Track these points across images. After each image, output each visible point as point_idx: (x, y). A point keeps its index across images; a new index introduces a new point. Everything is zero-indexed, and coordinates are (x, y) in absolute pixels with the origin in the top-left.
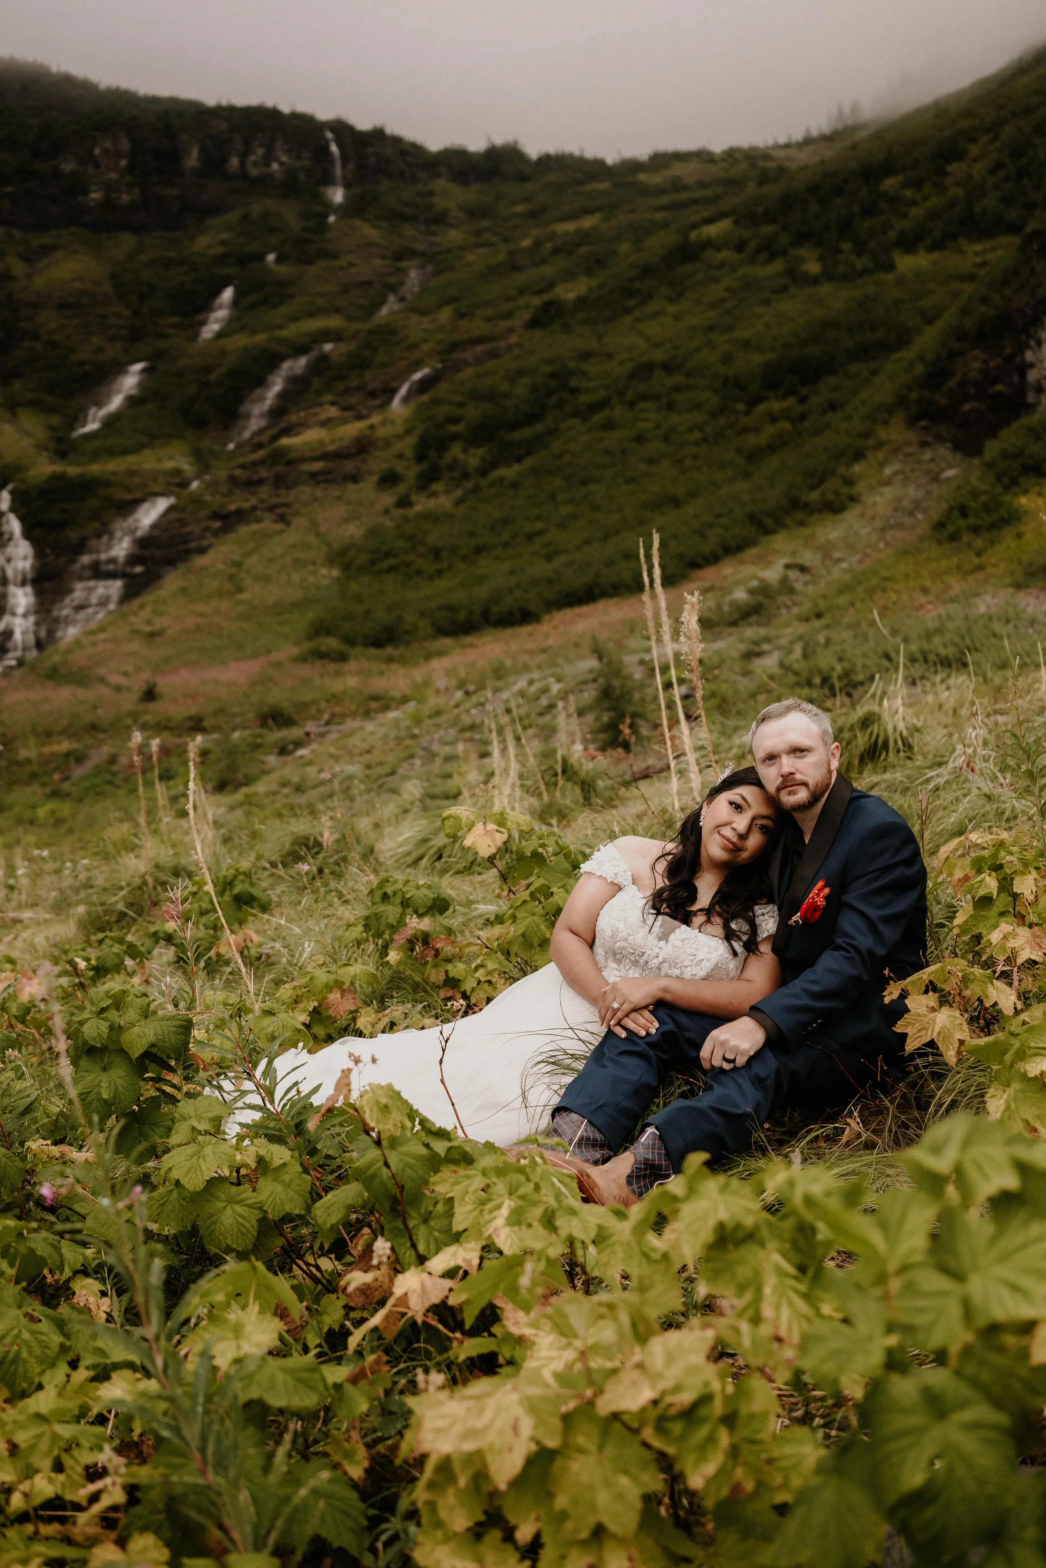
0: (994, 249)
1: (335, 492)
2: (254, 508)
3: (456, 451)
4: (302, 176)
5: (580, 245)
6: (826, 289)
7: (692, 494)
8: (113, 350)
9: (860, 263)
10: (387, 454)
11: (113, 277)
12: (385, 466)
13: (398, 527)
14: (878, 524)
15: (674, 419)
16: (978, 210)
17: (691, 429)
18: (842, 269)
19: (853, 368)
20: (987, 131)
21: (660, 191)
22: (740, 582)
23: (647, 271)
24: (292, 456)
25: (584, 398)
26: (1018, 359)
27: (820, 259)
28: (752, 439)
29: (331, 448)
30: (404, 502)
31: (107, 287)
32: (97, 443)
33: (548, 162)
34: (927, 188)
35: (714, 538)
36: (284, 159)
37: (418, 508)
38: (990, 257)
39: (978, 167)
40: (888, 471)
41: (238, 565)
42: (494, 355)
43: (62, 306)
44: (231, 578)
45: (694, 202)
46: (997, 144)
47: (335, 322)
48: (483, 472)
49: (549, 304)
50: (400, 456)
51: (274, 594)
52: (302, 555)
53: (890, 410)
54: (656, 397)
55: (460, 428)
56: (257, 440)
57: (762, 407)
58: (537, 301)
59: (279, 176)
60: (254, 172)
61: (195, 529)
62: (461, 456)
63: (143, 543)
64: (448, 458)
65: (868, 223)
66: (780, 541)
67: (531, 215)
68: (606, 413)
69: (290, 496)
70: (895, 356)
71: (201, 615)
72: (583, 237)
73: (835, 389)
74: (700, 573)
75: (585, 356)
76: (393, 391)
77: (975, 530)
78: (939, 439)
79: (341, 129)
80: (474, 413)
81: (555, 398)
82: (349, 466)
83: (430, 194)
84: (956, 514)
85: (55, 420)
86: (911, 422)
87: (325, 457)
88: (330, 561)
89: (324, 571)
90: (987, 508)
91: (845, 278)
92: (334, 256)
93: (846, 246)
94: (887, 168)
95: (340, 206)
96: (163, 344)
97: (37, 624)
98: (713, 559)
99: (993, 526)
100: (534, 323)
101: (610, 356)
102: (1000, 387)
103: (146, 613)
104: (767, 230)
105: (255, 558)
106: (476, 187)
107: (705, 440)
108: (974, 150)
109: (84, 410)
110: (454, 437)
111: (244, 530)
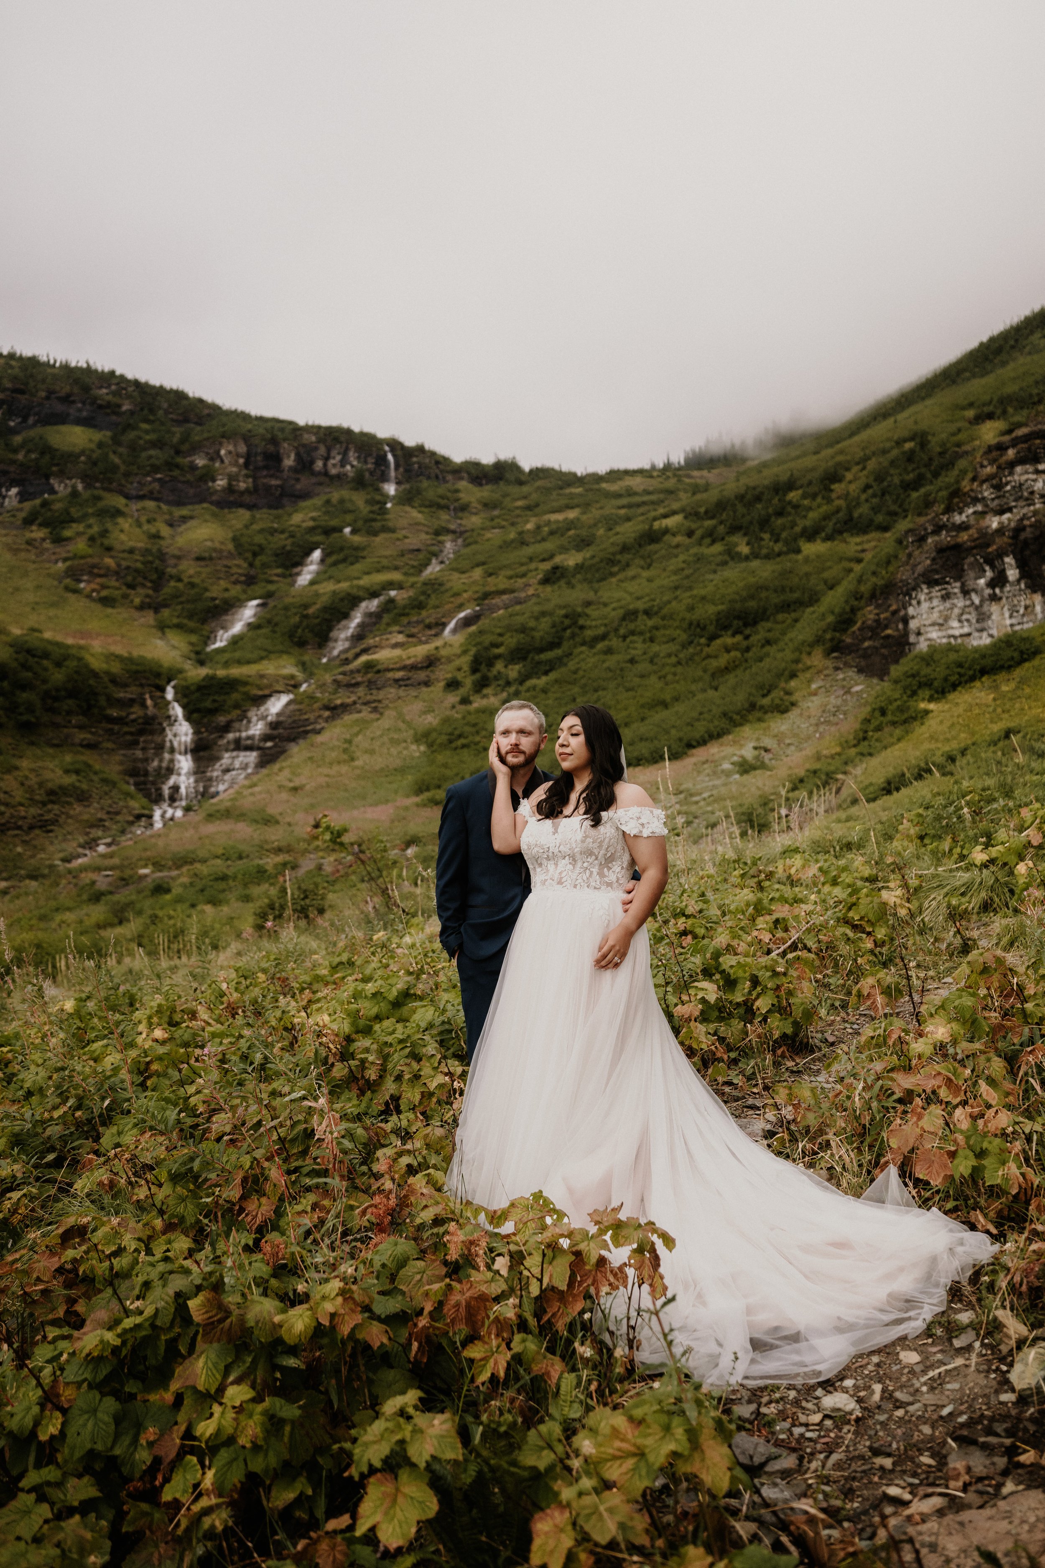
0: (869, 541)
1: (413, 693)
2: (355, 703)
3: (499, 666)
4: (367, 475)
5: (569, 529)
6: (755, 564)
7: (676, 699)
8: (236, 591)
9: (777, 547)
10: (451, 667)
11: (234, 539)
12: (449, 676)
13: (464, 718)
14: (813, 721)
15: (655, 648)
16: (856, 515)
17: (669, 655)
18: (764, 551)
19: (780, 617)
20: (858, 464)
21: (618, 496)
22: (724, 758)
23: (625, 549)
24: (379, 667)
25: (589, 633)
26: (902, 613)
27: (748, 544)
28: (714, 664)
29: (408, 662)
30: (465, 701)
31: (230, 546)
32: (227, 656)
33: (539, 473)
34: (819, 500)
35: (700, 729)
36: (355, 463)
37: (475, 705)
38: (866, 546)
39: (852, 487)
40: (814, 686)
41: (350, 742)
42: (519, 602)
43: (199, 559)
44: (345, 751)
45: (644, 503)
46: (865, 472)
47: (396, 576)
48: (522, 681)
49: (556, 568)
50: (459, 669)
51: (378, 762)
52: (396, 736)
53: (812, 645)
54: (641, 633)
55: (501, 650)
56: (343, 656)
57: (718, 641)
58: (547, 566)
59: (351, 475)
60: (334, 471)
61: (312, 716)
62: (503, 670)
63: (274, 725)
64: (494, 671)
65: (780, 521)
66: (747, 730)
67: (529, 508)
68: (606, 643)
69: (381, 695)
70: (810, 610)
71: (327, 776)
72: (570, 525)
73: (769, 631)
74: (694, 751)
75: (588, 604)
76: (444, 625)
77: (894, 723)
78: (847, 665)
79: (395, 445)
80: (511, 641)
81: (569, 631)
82: (422, 675)
83: (457, 491)
84: (877, 714)
85: (194, 638)
86: (828, 654)
87: (404, 668)
88: (417, 740)
89: (414, 747)
90: (901, 710)
91: (767, 557)
92: (393, 530)
93: (766, 536)
94: (791, 485)
95: (394, 497)
96: (271, 587)
97: (196, 781)
98: (703, 742)
99: (905, 722)
100: (546, 580)
101: (605, 605)
102: (889, 632)
103: (286, 773)
104: (709, 523)
105: (360, 737)
106: (489, 487)
107: (679, 663)
108: (849, 476)
109: (213, 632)
110: (498, 657)
111: (348, 718)
